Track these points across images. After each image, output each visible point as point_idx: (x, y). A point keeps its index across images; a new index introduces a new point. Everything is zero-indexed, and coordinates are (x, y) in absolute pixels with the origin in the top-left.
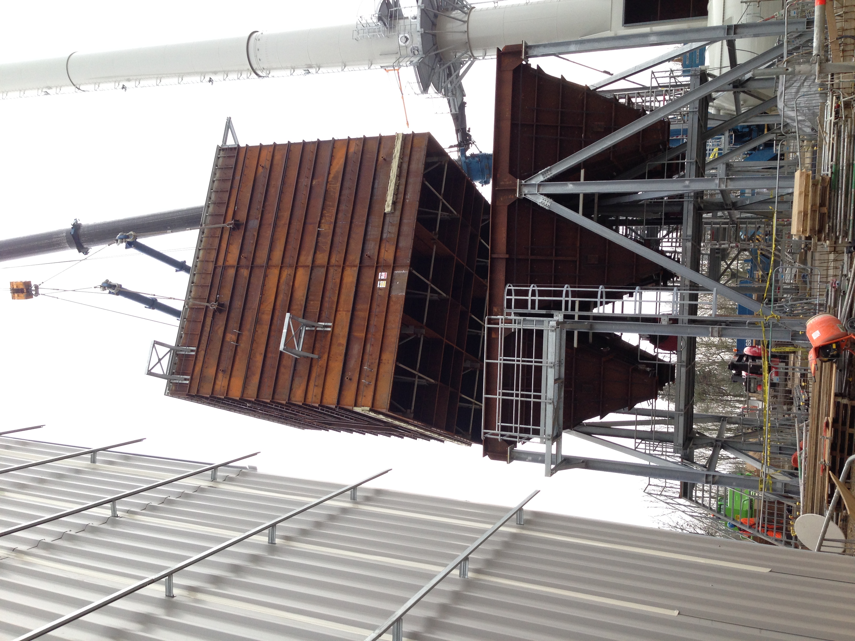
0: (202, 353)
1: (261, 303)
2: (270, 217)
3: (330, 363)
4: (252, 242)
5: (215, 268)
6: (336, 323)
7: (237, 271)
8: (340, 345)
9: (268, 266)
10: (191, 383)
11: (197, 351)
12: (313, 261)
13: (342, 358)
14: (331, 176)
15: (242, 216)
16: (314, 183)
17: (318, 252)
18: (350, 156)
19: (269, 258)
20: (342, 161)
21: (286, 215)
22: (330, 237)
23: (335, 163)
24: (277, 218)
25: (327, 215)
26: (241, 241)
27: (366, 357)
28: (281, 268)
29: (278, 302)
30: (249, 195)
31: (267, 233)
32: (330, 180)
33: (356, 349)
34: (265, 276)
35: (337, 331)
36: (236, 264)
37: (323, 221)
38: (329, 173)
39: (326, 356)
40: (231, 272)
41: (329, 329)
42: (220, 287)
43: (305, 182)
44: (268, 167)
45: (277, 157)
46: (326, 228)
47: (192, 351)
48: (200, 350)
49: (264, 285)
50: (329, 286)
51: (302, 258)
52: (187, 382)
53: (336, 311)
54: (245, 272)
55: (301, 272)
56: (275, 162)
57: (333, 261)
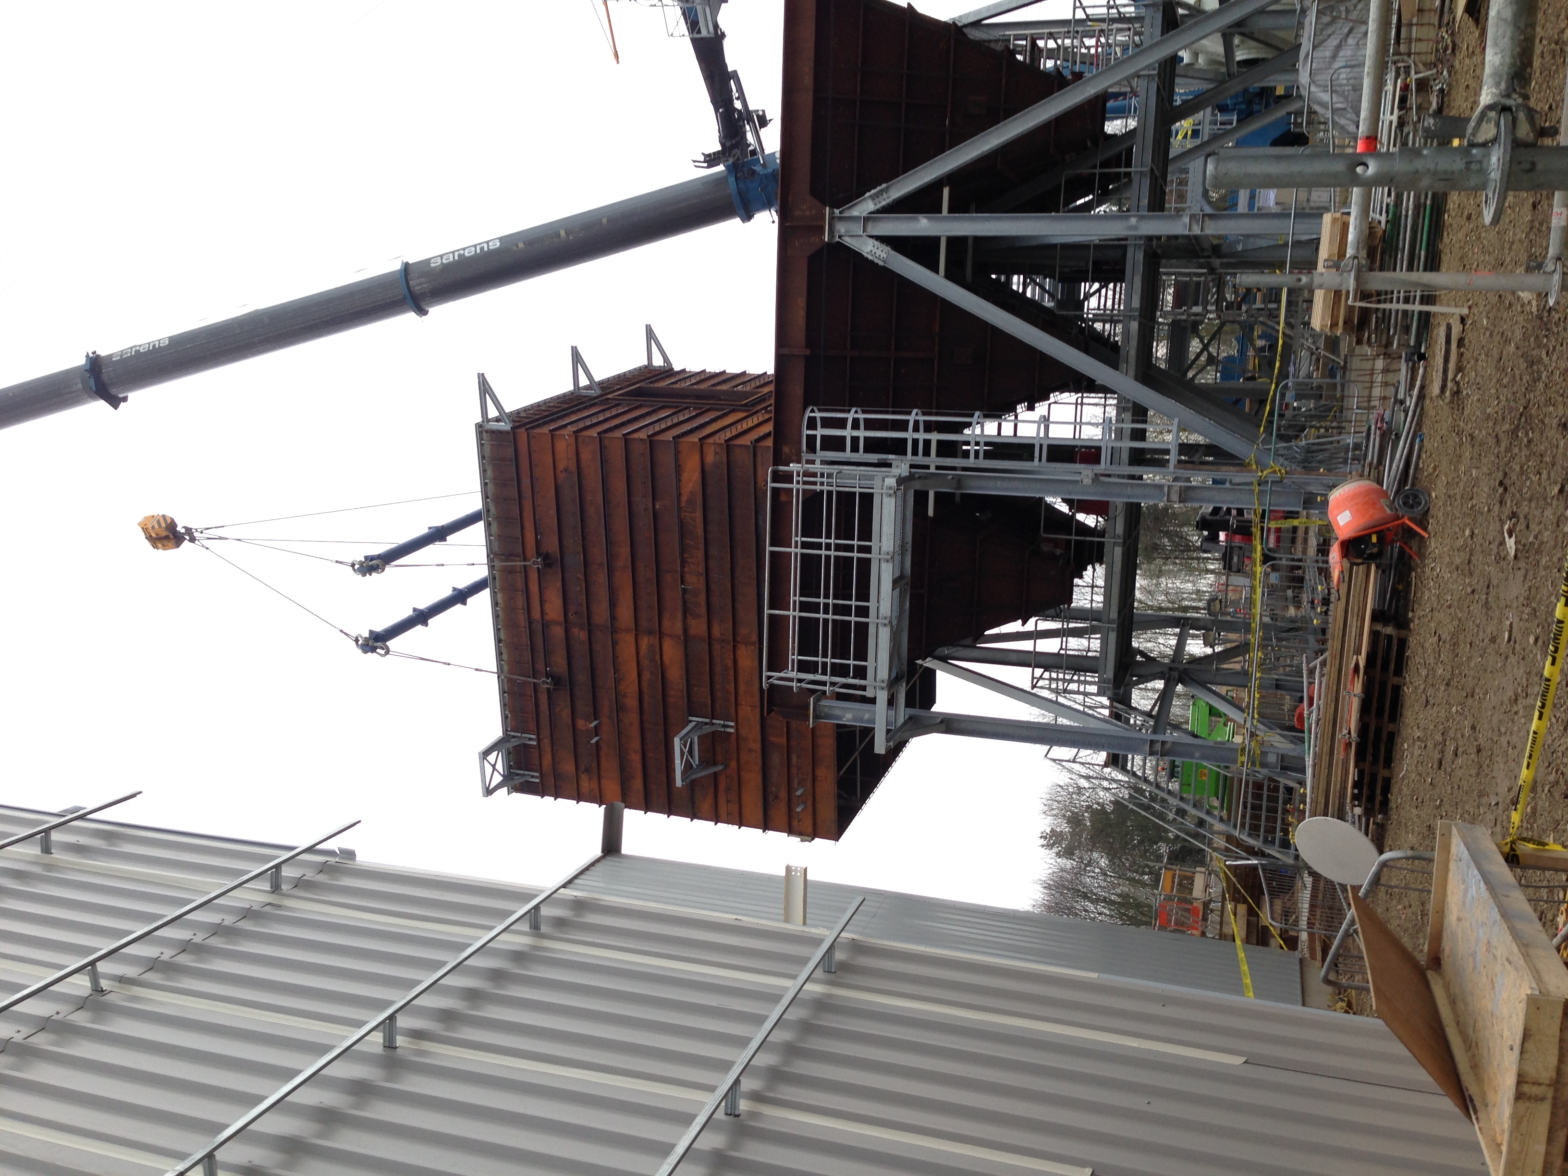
0: (546, 742)
1: (617, 682)
2: (598, 553)
3: (742, 773)
4: (578, 589)
5: (530, 623)
6: (740, 720)
7: (567, 631)
8: (750, 750)
9: (614, 630)
10: (542, 780)
11: (539, 740)
12: (685, 629)
13: (758, 767)
14: (684, 498)
15: (551, 544)
16: (657, 507)
17: (689, 617)
18: (707, 469)
19: (613, 618)
20: (697, 476)
21: (624, 551)
22: (703, 596)
23: (685, 476)
24: (611, 557)
25: (689, 560)
26: (559, 584)
27: (794, 770)
28: (636, 635)
29: (645, 684)
30: (553, 512)
31: (600, 578)
32: (683, 504)
33: (776, 759)
34: (614, 644)
35: (743, 732)
36: (562, 619)
37: (686, 569)
38: (680, 495)
39: (733, 764)
40: (558, 632)
41: (732, 730)
42: (547, 653)
43: (643, 503)
44: (575, 470)
45: (585, 455)
46: (695, 581)
47: (530, 739)
48: (541, 737)
49: (615, 658)
50: (718, 668)
51: (666, 623)
52: (537, 780)
53: (736, 704)
54: (580, 635)
55: (668, 644)
56: (584, 463)
57: (716, 631)
